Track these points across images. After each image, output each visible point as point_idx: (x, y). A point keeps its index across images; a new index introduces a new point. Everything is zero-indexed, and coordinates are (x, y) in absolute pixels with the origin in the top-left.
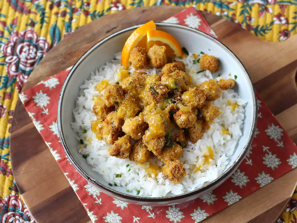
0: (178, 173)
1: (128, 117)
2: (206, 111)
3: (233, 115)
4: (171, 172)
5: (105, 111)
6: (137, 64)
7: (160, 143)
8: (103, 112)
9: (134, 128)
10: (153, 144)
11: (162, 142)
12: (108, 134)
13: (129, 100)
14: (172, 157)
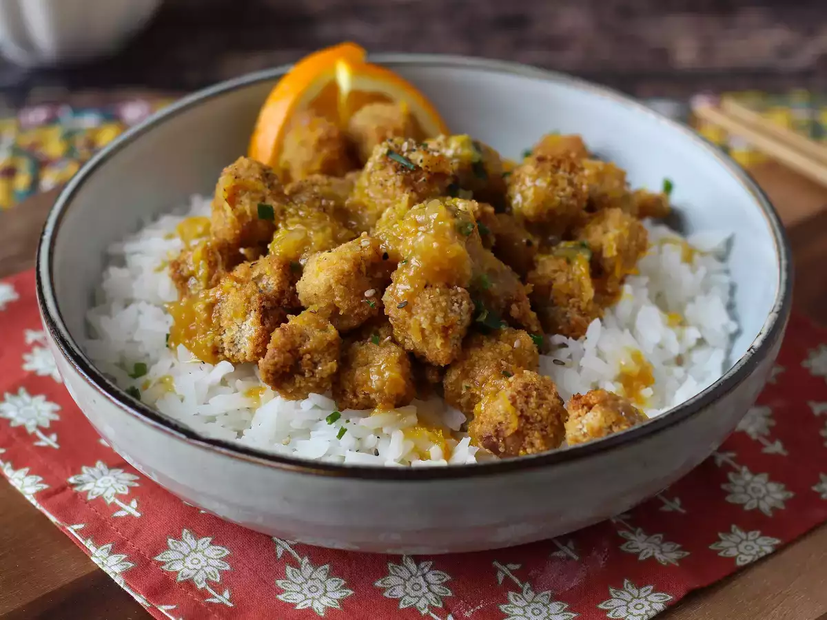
0: (539, 406)
1: (316, 248)
2: (600, 229)
3: (694, 270)
4: (514, 403)
5: (223, 259)
6: (310, 163)
7: (457, 302)
8: (212, 266)
9: (346, 267)
10: (431, 305)
11: (464, 302)
12: (246, 314)
13: (310, 204)
14: (503, 362)
